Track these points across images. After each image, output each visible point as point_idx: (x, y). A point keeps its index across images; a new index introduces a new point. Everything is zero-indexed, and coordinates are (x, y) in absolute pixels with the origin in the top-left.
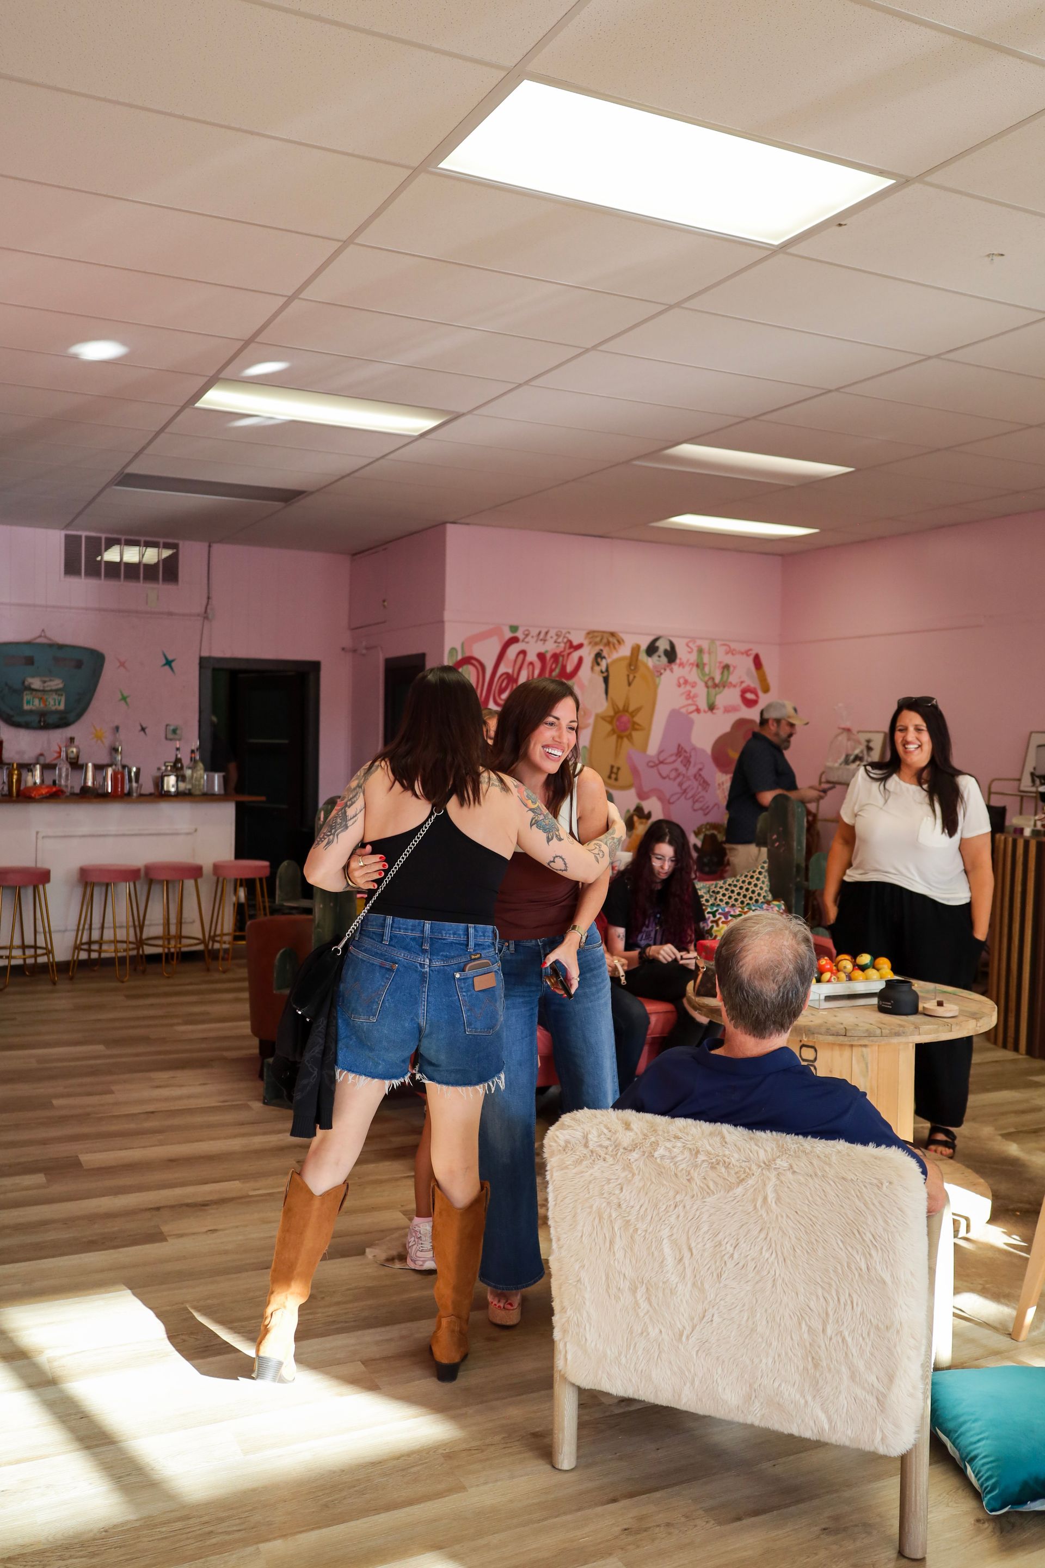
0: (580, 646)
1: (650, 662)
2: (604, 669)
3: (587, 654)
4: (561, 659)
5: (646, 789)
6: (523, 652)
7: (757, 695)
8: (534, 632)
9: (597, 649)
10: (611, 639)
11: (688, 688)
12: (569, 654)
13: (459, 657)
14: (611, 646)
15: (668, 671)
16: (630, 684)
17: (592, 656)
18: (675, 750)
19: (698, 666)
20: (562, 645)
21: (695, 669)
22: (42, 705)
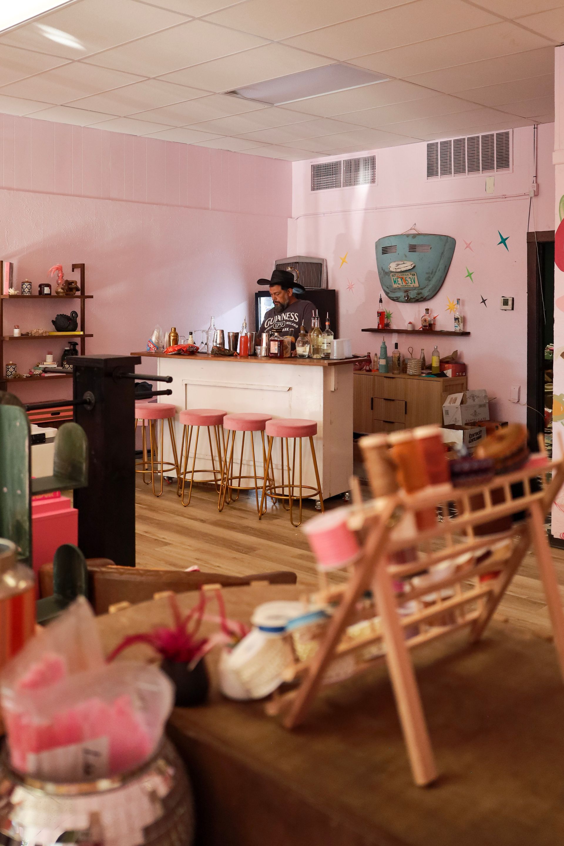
22: (404, 284)
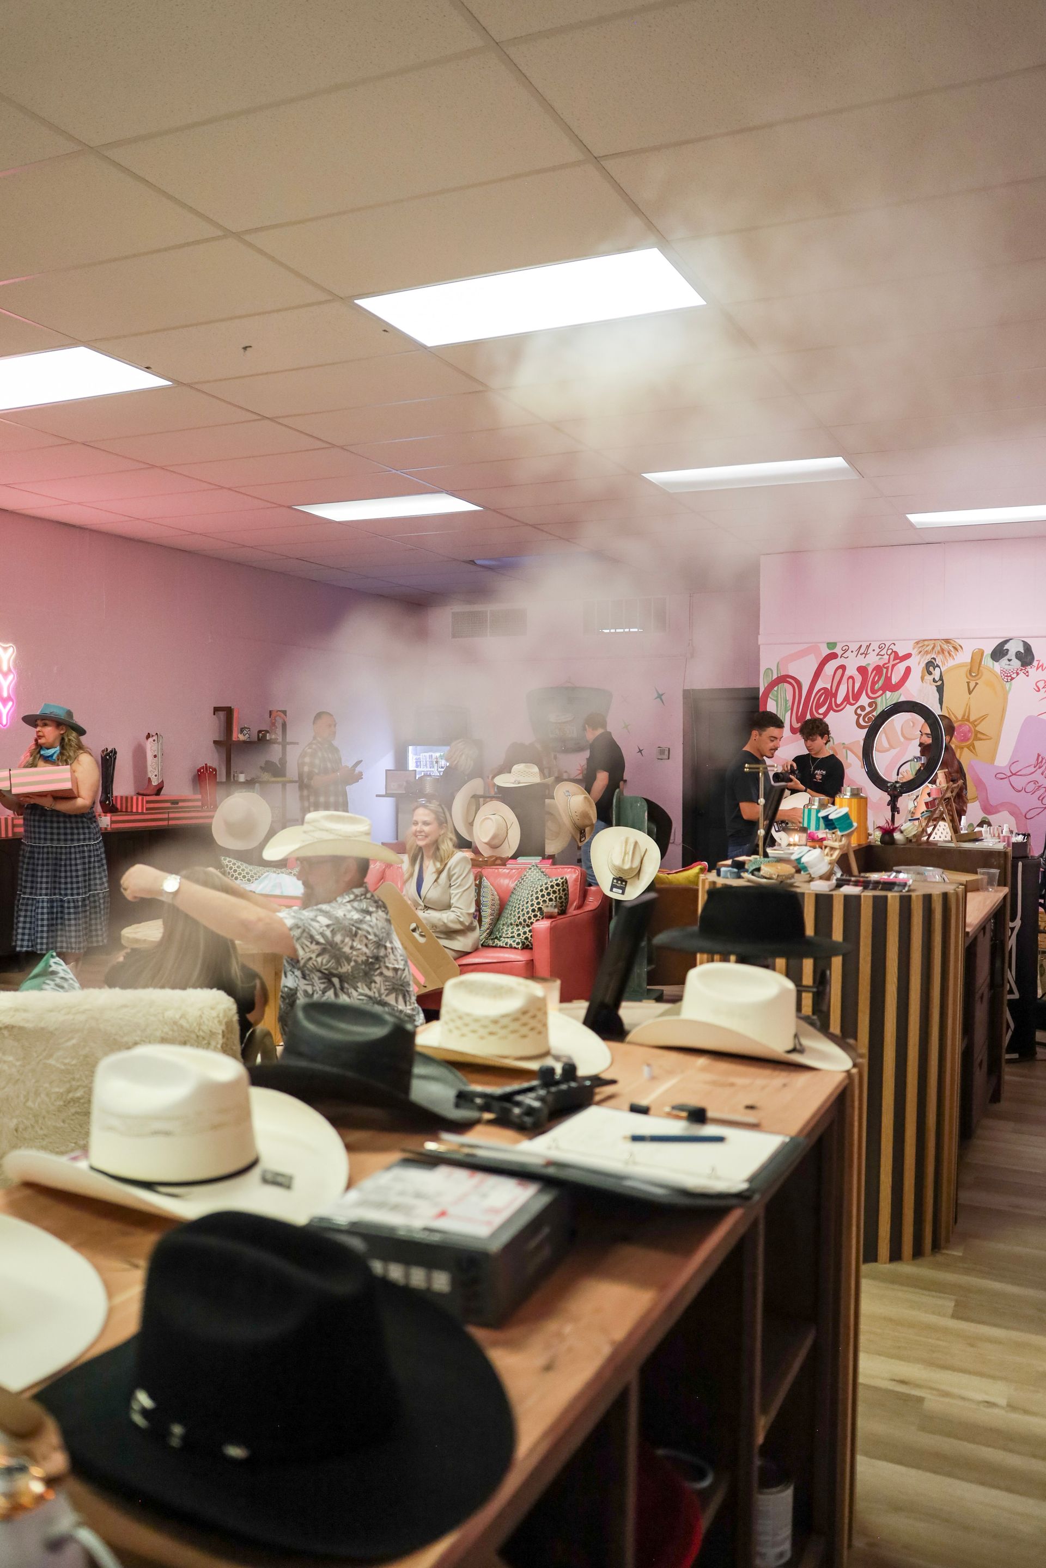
0: (908, 656)
1: (997, 667)
2: (937, 679)
3: (917, 664)
4: (885, 670)
5: (993, 802)
6: (843, 667)
8: (854, 647)
9: (928, 658)
10: (945, 647)
12: (893, 666)
13: (775, 676)
14: (946, 653)
15: (1021, 674)
16: (970, 692)
17: (923, 665)
18: (1034, 762)
20: (886, 657)
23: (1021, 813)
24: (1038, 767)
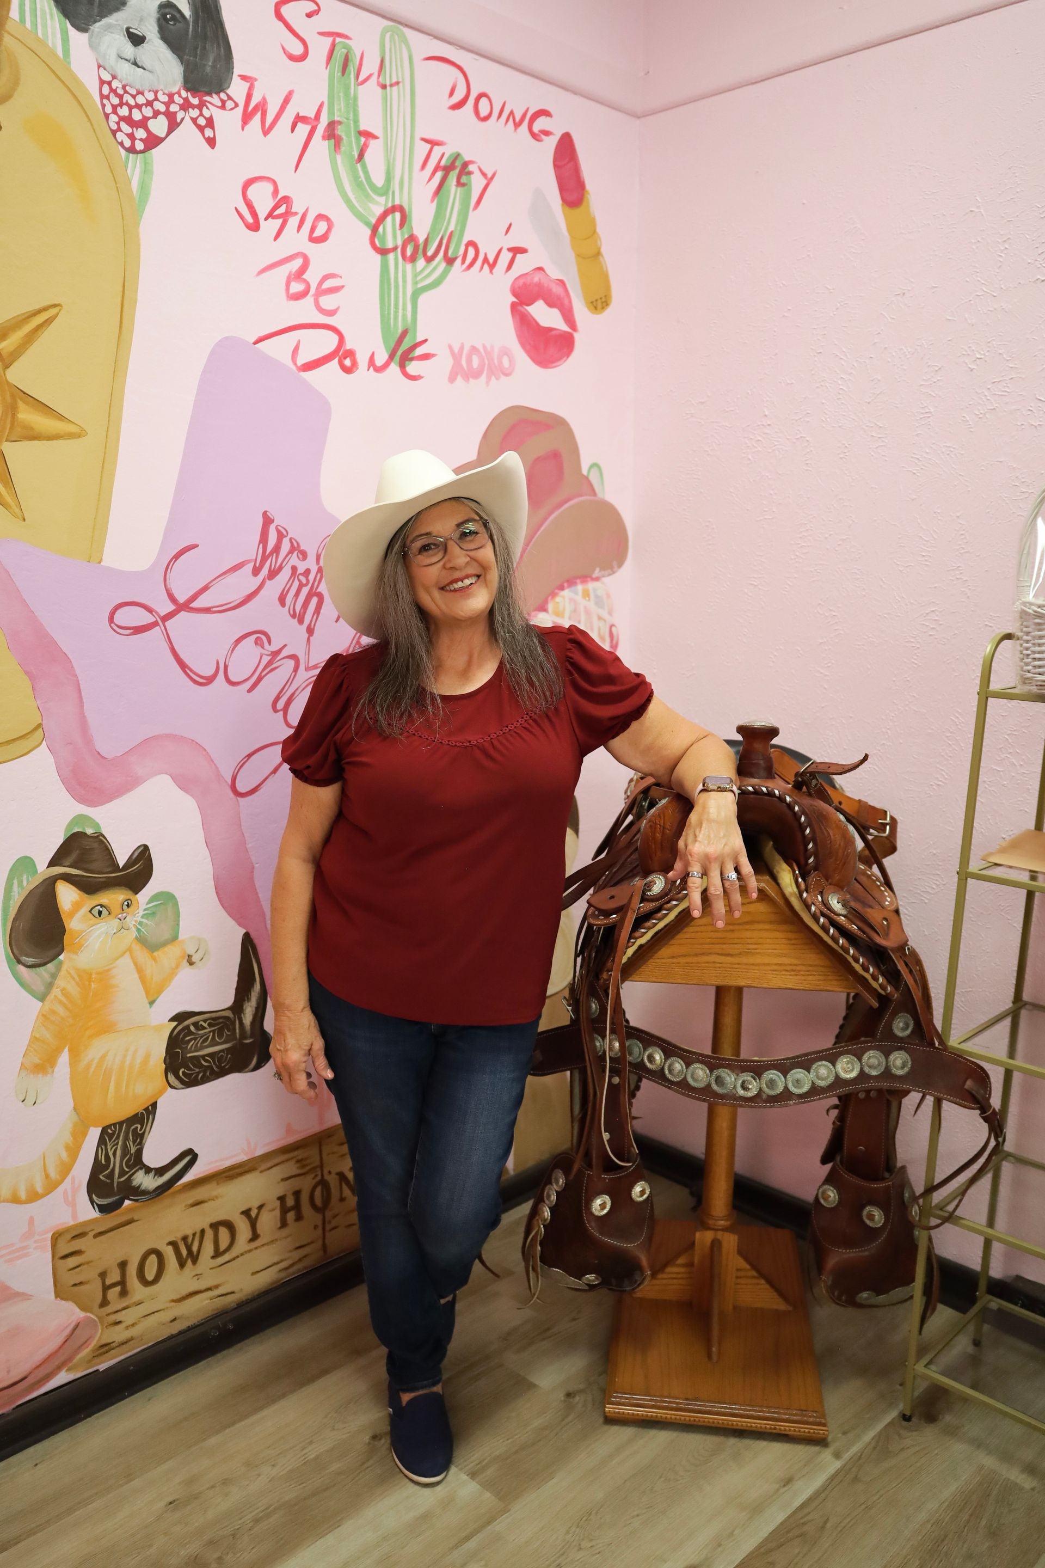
1: (82, 56)
7: (569, 317)
11: (295, 240)
18: (250, 548)
19: (331, 133)
21: (320, 146)
23: (219, 775)
24: (265, 571)
